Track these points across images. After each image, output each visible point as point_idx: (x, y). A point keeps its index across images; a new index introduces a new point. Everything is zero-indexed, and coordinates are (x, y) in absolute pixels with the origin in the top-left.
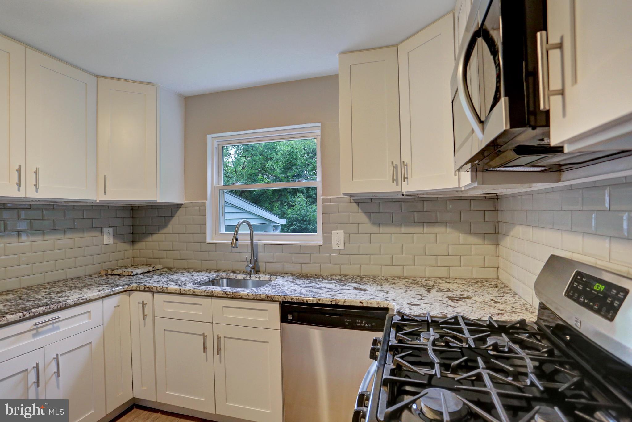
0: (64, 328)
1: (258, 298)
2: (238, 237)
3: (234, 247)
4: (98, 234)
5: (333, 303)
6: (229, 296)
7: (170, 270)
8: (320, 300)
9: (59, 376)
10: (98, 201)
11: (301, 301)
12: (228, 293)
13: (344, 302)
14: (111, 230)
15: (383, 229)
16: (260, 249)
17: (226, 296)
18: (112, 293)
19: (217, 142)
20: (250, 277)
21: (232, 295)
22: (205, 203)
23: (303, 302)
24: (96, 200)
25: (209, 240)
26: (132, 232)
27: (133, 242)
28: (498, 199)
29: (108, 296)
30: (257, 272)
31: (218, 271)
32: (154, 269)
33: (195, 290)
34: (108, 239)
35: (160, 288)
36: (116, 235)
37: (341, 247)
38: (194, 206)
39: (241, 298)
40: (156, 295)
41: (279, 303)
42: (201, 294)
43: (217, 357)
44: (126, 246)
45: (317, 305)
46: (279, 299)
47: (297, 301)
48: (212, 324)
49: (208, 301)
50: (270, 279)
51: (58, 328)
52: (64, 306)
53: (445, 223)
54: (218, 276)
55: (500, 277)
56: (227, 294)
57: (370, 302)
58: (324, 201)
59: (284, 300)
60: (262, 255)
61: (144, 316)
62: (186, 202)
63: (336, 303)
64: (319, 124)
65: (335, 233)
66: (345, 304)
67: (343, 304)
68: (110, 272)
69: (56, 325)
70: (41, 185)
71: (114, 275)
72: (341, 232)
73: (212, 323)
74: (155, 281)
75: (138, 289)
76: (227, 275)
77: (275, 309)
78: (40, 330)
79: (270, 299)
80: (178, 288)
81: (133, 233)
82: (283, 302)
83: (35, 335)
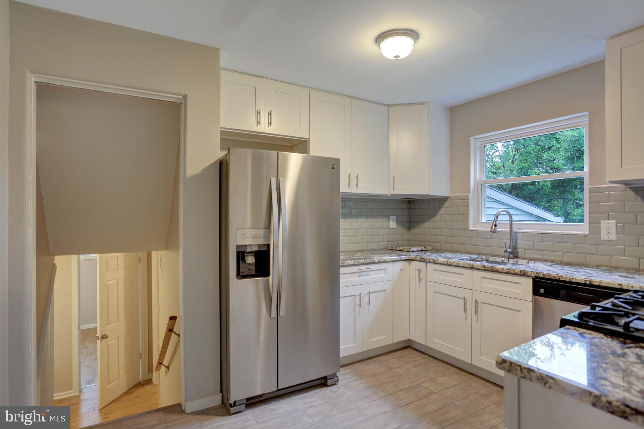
0: (372, 275)
1: (512, 272)
2: (497, 224)
3: (493, 232)
4: (386, 220)
5: (588, 283)
6: (487, 269)
7: (437, 251)
8: (572, 279)
9: (370, 305)
10: (389, 195)
11: (553, 278)
12: (486, 266)
13: (600, 283)
14: (394, 217)
17: (484, 268)
18: (399, 259)
19: (480, 142)
20: (508, 261)
21: (489, 268)
22: (468, 196)
23: (555, 279)
25: (471, 228)
26: (408, 220)
27: (409, 228)
29: (397, 261)
30: (516, 257)
31: (478, 254)
32: (425, 249)
33: (459, 263)
34: (393, 224)
35: (431, 259)
36: (398, 222)
37: (613, 237)
38: (457, 198)
39: (497, 271)
40: (429, 265)
41: (531, 278)
42: (464, 266)
43: (475, 317)
44: (405, 231)
45: (570, 282)
46: (531, 274)
47: (550, 277)
48: (471, 291)
49: (470, 271)
50: (527, 262)
51: (369, 275)
52: (373, 261)
54: (478, 257)
56: (485, 267)
57: (632, 285)
58: (591, 191)
59: (536, 275)
61: (420, 280)
62: (451, 195)
63: (590, 282)
64: (587, 113)
65: (604, 224)
66: (601, 285)
67: (597, 284)
68: (394, 248)
69: (369, 273)
70: (359, 185)
71: (397, 250)
72: (613, 222)
73: (472, 290)
74: (427, 255)
75: (416, 259)
76: (486, 257)
77: (528, 283)
78: (362, 274)
79: (523, 274)
80: (446, 260)
81: (409, 221)
82: (536, 277)
83: (359, 276)
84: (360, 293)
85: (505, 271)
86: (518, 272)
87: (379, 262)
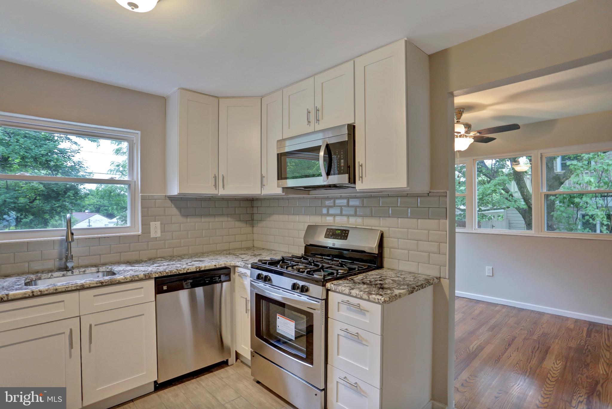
1: (137, 278)
8: (188, 269)
13: (205, 268)
15: (189, 220)
23: (176, 274)
28: (253, 200)
37: (159, 235)
41: (154, 279)
46: (155, 276)
47: (172, 274)
53: (227, 215)
55: (255, 245)
57: (221, 264)
58: (144, 198)
64: (139, 132)
65: (152, 224)
72: (158, 223)
73: (79, 317)
77: (151, 285)
79: (147, 277)
82: (159, 277)
85: (128, 280)
86: (142, 277)
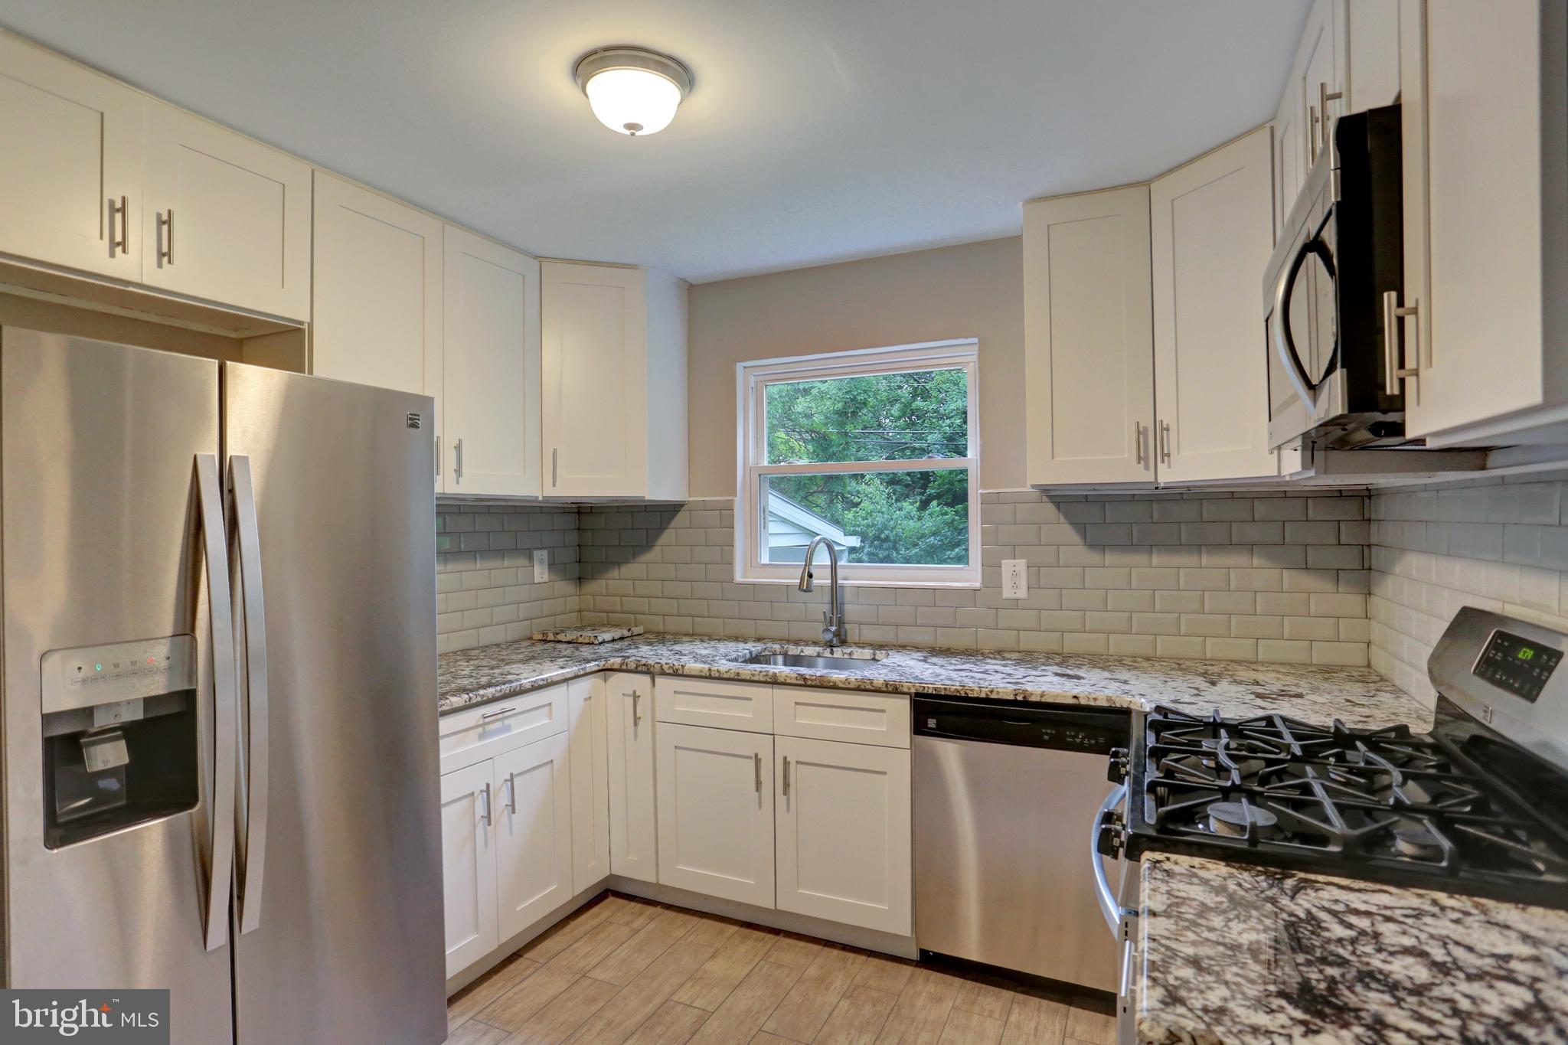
0: (520, 727)
1: (869, 686)
2: (813, 571)
3: (805, 591)
4: (524, 561)
5: (1020, 698)
6: (809, 683)
7: (661, 637)
8: (992, 692)
9: (514, 812)
10: (540, 499)
11: (955, 694)
12: (808, 677)
13: (1042, 696)
14: (545, 553)
15: (1110, 558)
16: (848, 596)
17: (803, 683)
18: (582, 672)
19: (755, 376)
20: (832, 653)
21: (815, 680)
22: (732, 501)
23: (958, 695)
24: (538, 497)
25: (739, 578)
26: (578, 560)
27: (580, 580)
28: (1370, 497)
29: (577, 677)
30: (843, 642)
31: (759, 640)
32: (629, 634)
33: (741, 671)
34: (540, 573)
35: (668, 666)
36: (552, 565)
37: (1022, 593)
38: (705, 507)
39: (834, 687)
40: (659, 680)
41: (908, 696)
42: (752, 678)
43: (781, 799)
44: (565, 587)
45: (987, 700)
46: (909, 689)
47: (947, 693)
48: (772, 737)
49: (766, 692)
50: (872, 657)
51: (508, 728)
52: (518, 689)
53: (1250, 547)
54: (765, 649)
55: (1373, 663)
56: (805, 679)
57: (1095, 697)
58: (986, 500)
59: (920, 690)
60: (852, 610)
61: (636, 720)
62: (690, 499)
63: (1024, 698)
64: (975, 340)
65: (1007, 565)
66: (1043, 700)
67: (1038, 700)
68: (551, 637)
69: (506, 722)
70: (464, 471)
71: (559, 642)
72: (1021, 564)
73: (773, 734)
74: (645, 653)
75: (624, 667)
76: (783, 647)
77: (901, 709)
78: (488, 728)
79: (892, 690)
80: (707, 666)
81: (579, 562)
82: (917, 694)
83: (482, 737)
84: (488, 785)
85: (852, 686)
86: (880, 686)
87: (535, 688)
